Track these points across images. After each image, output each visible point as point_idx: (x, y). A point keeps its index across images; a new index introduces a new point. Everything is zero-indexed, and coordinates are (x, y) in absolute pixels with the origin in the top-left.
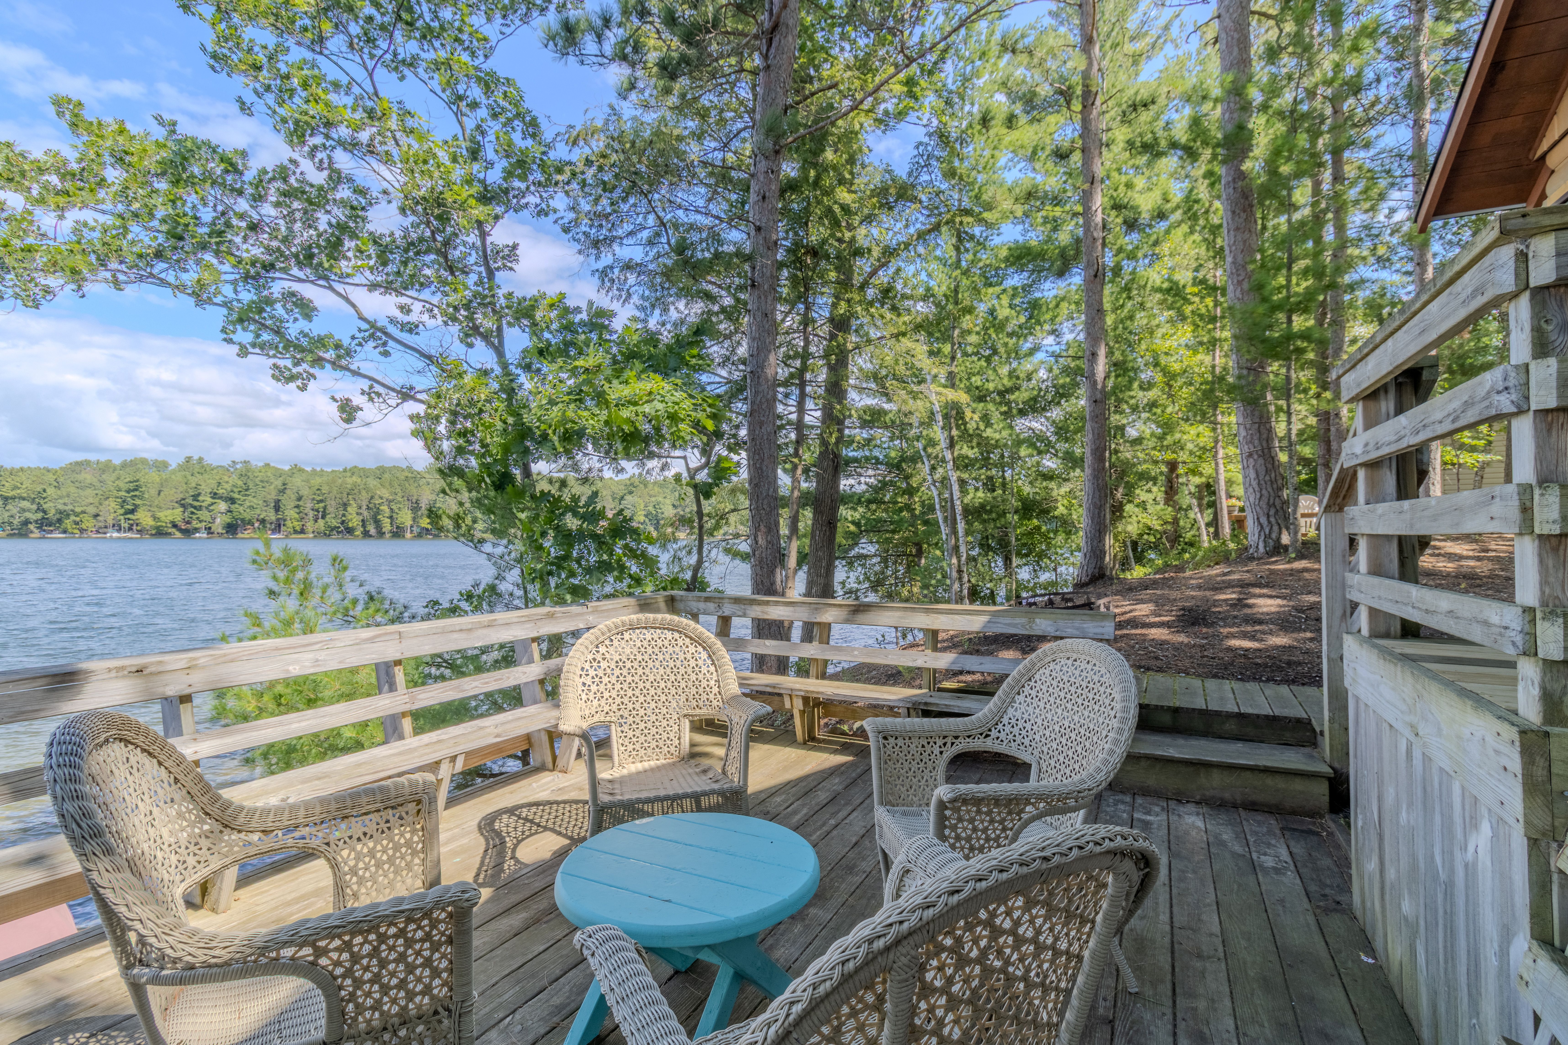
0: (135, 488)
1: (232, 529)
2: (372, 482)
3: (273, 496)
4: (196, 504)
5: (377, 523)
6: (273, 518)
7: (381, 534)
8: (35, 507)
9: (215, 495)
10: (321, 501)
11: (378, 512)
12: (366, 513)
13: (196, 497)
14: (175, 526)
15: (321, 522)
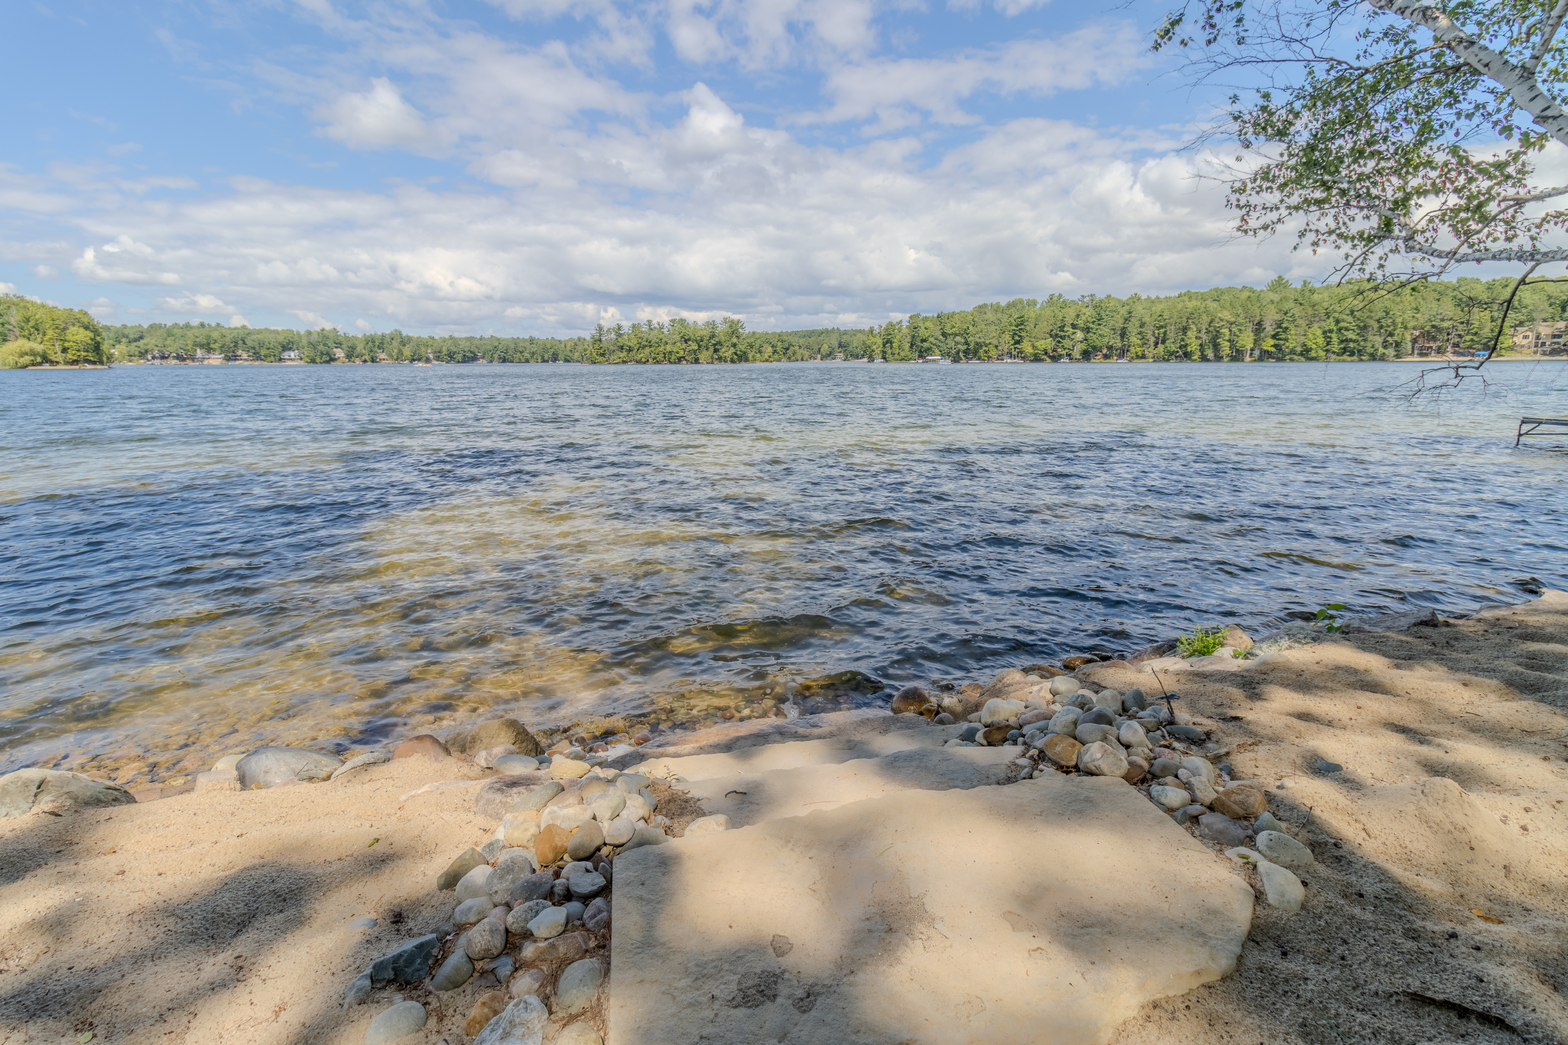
0: (1021, 323)
1: (1086, 355)
2: (1212, 305)
3: (1120, 325)
4: (1062, 334)
5: (1216, 347)
6: (1120, 345)
7: (1218, 358)
8: (963, 340)
9: (1074, 326)
10: (1161, 327)
11: (1217, 334)
12: (1205, 337)
13: (1062, 328)
14: (1046, 353)
15: (1161, 347)
